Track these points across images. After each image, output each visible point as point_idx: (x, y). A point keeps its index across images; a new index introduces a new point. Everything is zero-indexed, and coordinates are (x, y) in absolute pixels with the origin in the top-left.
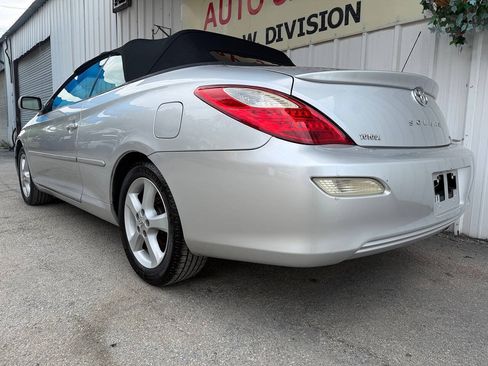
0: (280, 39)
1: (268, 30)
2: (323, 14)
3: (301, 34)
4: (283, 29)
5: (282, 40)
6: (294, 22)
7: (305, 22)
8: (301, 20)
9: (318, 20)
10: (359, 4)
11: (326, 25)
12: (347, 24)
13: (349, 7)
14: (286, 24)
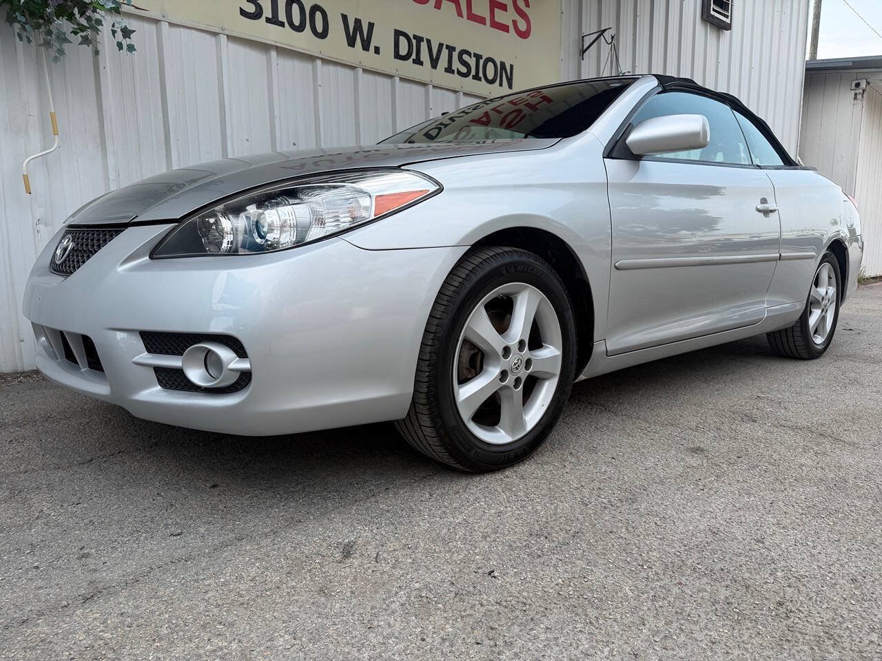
0: (418, 61)
1: (398, 34)
2: (478, 57)
3: (449, 70)
4: (424, 45)
5: (421, 63)
6: (441, 45)
7: (455, 55)
8: (451, 49)
9: (472, 61)
10: (512, 66)
11: (481, 75)
12: (501, 85)
13: (503, 64)
14: (429, 42)
